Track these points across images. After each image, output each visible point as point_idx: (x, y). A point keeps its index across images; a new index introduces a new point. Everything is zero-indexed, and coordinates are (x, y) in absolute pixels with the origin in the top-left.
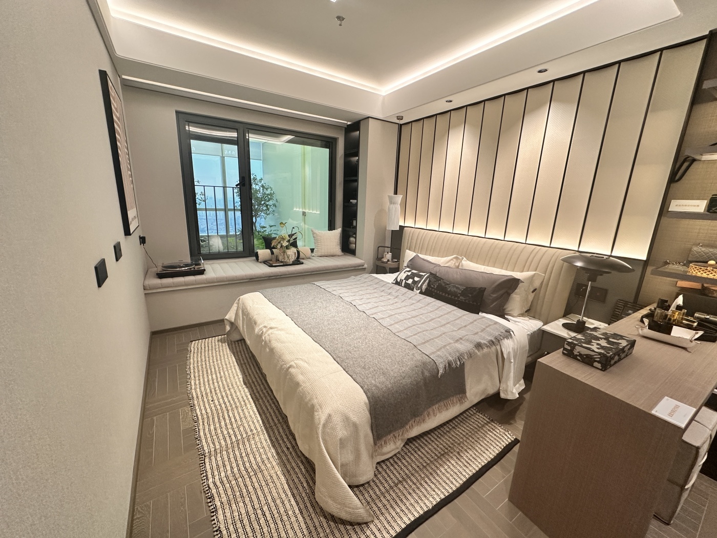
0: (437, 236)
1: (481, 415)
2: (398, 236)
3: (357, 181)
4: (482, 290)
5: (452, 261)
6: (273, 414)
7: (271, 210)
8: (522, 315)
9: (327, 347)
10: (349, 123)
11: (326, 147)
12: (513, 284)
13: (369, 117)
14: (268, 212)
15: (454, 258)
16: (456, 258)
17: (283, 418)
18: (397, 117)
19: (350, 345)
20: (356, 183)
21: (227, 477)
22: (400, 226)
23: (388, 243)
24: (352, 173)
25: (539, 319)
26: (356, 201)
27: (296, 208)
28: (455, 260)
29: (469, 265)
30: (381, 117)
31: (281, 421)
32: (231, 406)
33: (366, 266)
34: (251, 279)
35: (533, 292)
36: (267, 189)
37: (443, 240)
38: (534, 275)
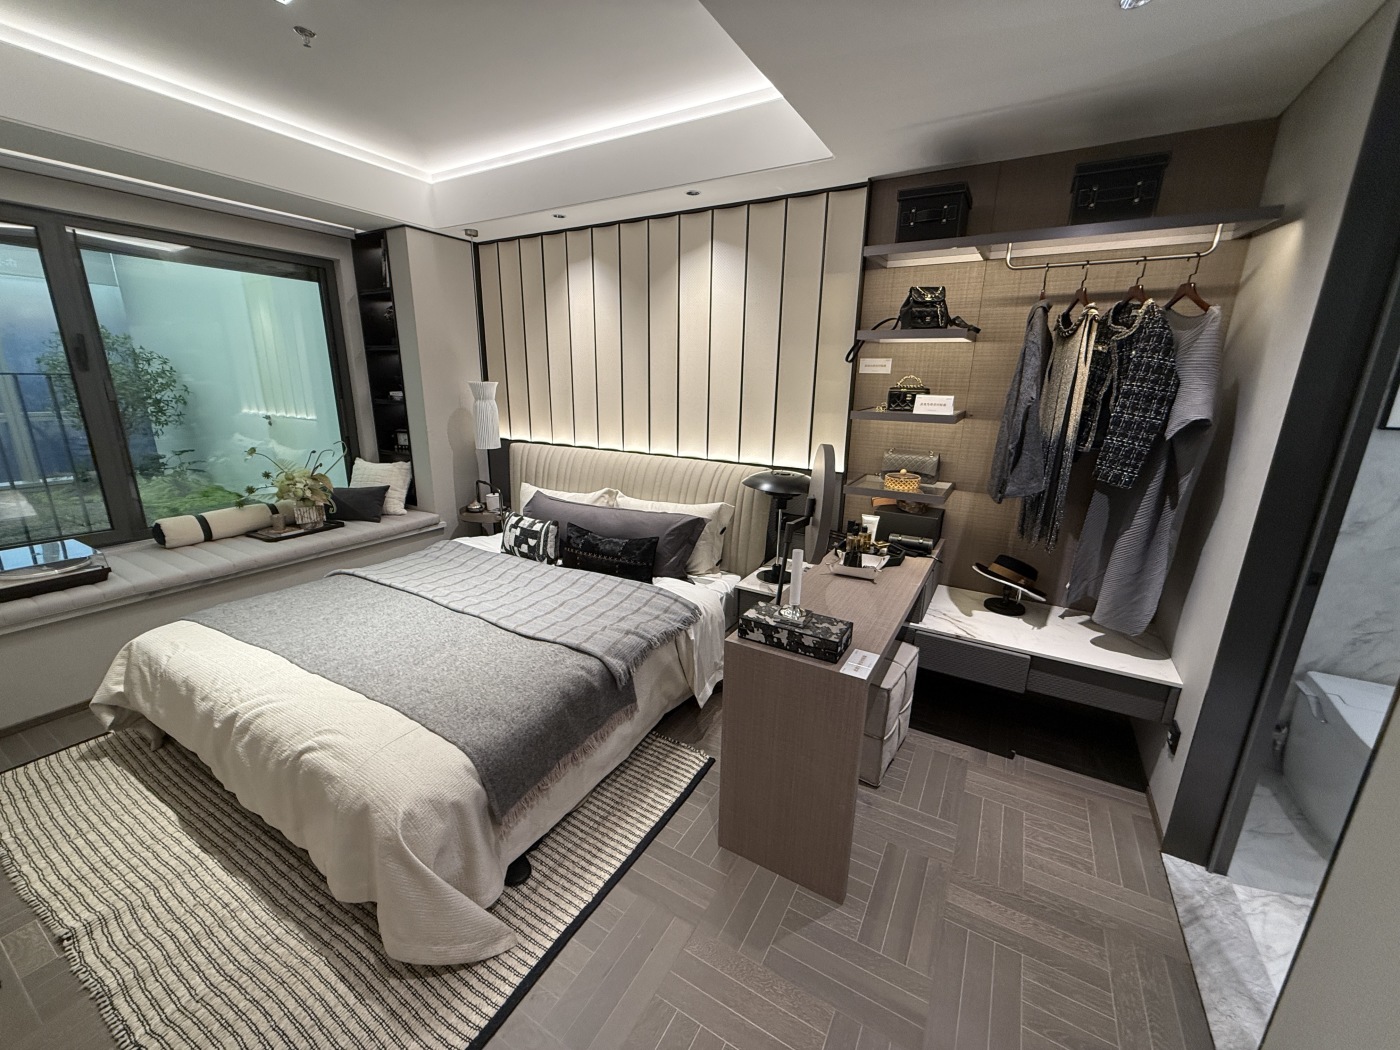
0: (573, 456)
1: (662, 741)
2: (500, 461)
3: (397, 352)
4: (653, 543)
5: (602, 499)
6: (274, 859)
7: (170, 412)
8: (712, 571)
9: (379, 694)
10: (359, 231)
11: (309, 278)
12: (696, 525)
13: (404, 226)
14: (163, 419)
15: (605, 493)
16: (609, 493)
17: (299, 859)
18: (466, 230)
19: (426, 680)
20: (396, 357)
21: (182, 1010)
22: (502, 440)
23: (485, 476)
24: (382, 337)
25: (736, 573)
26: (400, 394)
27: (250, 408)
28: (607, 496)
29: (627, 502)
30: (431, 227)
31: (296, 864)
32: (162, 877)
33: (443, 524)
34: (151, 593)
35: (722, 532)
36: (148, 361)
37: (584, 461)
38: (721, 507)
